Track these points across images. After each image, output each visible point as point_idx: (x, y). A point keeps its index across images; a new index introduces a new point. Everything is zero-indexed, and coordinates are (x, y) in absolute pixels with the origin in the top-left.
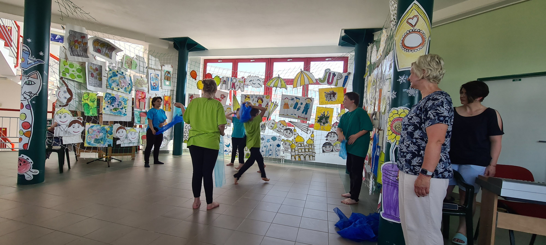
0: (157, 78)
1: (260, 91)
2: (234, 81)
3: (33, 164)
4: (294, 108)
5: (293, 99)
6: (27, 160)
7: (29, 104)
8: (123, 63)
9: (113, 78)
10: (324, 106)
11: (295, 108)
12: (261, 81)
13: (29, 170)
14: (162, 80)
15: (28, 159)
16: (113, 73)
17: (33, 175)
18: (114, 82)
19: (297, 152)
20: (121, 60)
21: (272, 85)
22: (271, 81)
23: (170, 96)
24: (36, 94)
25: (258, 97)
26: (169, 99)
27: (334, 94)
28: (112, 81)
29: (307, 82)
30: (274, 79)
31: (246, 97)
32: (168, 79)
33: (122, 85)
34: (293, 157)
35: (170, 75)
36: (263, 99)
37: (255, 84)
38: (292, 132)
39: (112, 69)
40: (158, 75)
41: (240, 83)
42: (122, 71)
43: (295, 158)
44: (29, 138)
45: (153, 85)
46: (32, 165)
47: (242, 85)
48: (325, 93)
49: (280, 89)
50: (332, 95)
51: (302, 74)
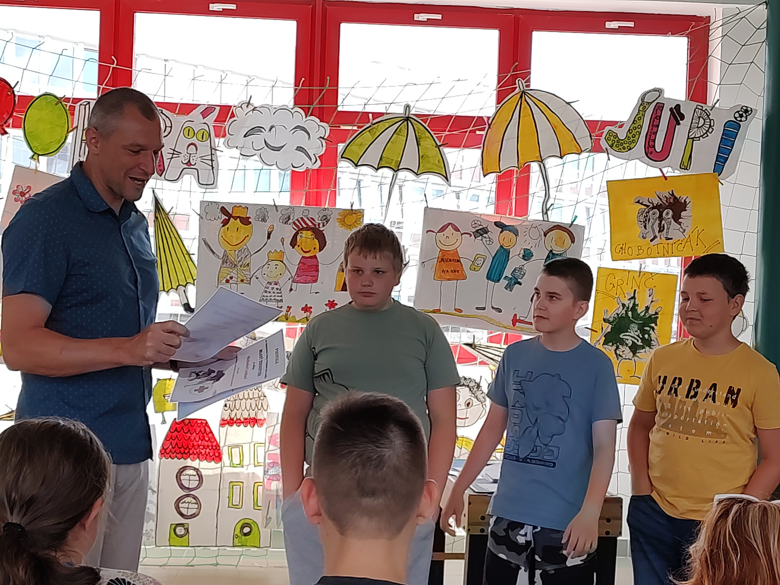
4: (488, 278)
5: (481, 232)
10: (633, 265)
11: (494, 275)
21: (370, 159)
22: (367, 134)
25: (298, 217)
27: (677, 207)
30: (382, 127)
31: (230, 215)
36: (327, 231)
38: (480, 396)
41: (194, 140)
47: (204, 149)
48: (638, 202)
49: (410, 176)
50: (667, 214)
51: (524, 103)
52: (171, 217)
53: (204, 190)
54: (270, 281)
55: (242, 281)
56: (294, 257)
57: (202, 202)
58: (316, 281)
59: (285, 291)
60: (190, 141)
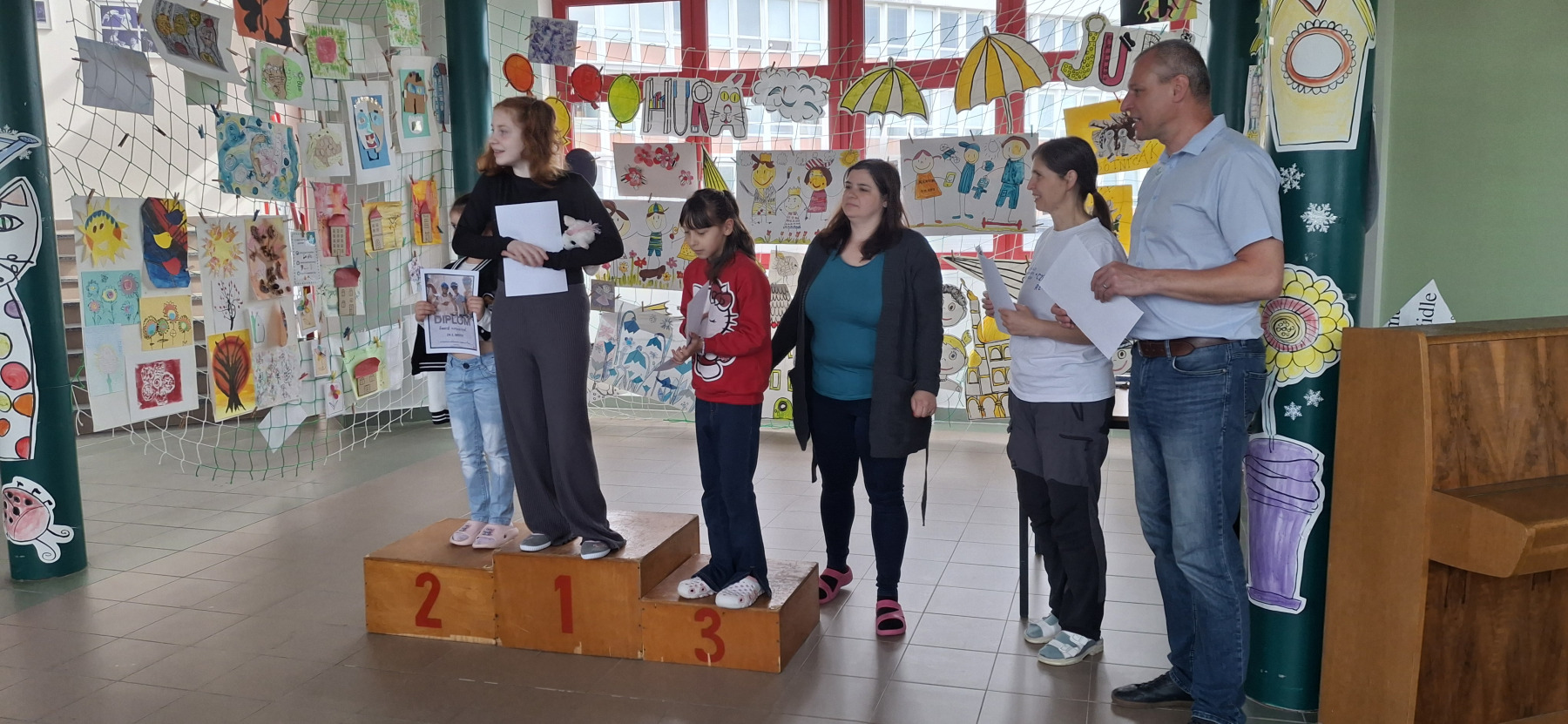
0: (376, 112)
1: (814, 135)
2: (701, 93)
3: (54, 506)
4: (959, 190)
5: (950, 153)
6: (35, 494)
7: (15, 302)
8: (255, 83)
9: (232, 150)
11: (964, 187)
12: (819, 91)
13: (47, 529)
14: (397, 116)
15: (39, 493)
16: (231, 128)
17: (58, 544)
18: (237, 165)
19: (986, 382)
20: (249, 68)
21: (864, 105)
22: (860, 85)
23: (432, 180)
24: (29, 261)
25: (810, 158)
26: (431, 192)
28: (232, 162)
29: (1012, 84)
30: (872, 78)
31: (757, 161)
32: (415, 106)
33: (265, 173)
34: (974, 405)
35: (423, 86)
36: (832, 169)
37: (791, 105)
38: (961, 301)
39: (225, 116)
40: (379, 98)
41: (729, 102)
42: (260, 115)
43: (981, 408)
44: (30, 419)
45: (366, 147)
46: (54, 510)
47: (736, 110)
48: (1093, 125)
49: (896, 118)
50: (1123, 132)
51: (990, 47)
52: (716, 165)
53: (738, 142)
54: (791, 211)
55: (770, 213)
56: (808, 192)
57: (738, 152)
58: (824, 211)
59: (802, 219)
60: (726, 103)
